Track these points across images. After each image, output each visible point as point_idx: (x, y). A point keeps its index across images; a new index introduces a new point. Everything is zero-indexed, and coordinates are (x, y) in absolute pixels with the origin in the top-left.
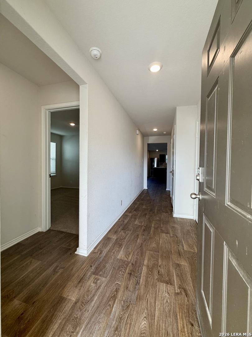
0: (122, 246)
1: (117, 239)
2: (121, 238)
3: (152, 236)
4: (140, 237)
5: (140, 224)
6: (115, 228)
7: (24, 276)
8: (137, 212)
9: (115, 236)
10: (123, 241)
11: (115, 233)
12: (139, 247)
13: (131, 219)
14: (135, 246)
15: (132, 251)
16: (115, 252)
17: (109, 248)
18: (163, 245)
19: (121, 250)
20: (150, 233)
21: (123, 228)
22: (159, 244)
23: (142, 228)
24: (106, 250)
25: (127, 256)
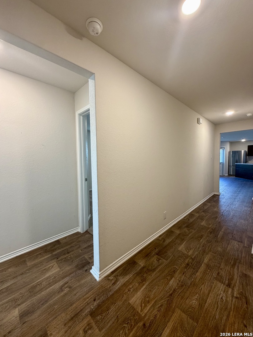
0: (144, 283)
1: (143, 268)
2: (150, 267)
3: (197, 280)
4: (176, 275)
5: (186, 253)
6: (149, 249)
7: (38, 282)
8: (189, 230)
9: (144, 261)
10: (149, 275)
11: (146, 256)
12: (168, 295)
13: (176, 239)
14: (162, 290)
15: (154, 298)
16: (131, 290)
17: (127, 279)
18: (211, 310)
19: (140, 289)
20: (195, 274)
21: (159, 251)
22: (205, 303)
23: (187, 261)
24: (123, 280)
25: (143, 305)
